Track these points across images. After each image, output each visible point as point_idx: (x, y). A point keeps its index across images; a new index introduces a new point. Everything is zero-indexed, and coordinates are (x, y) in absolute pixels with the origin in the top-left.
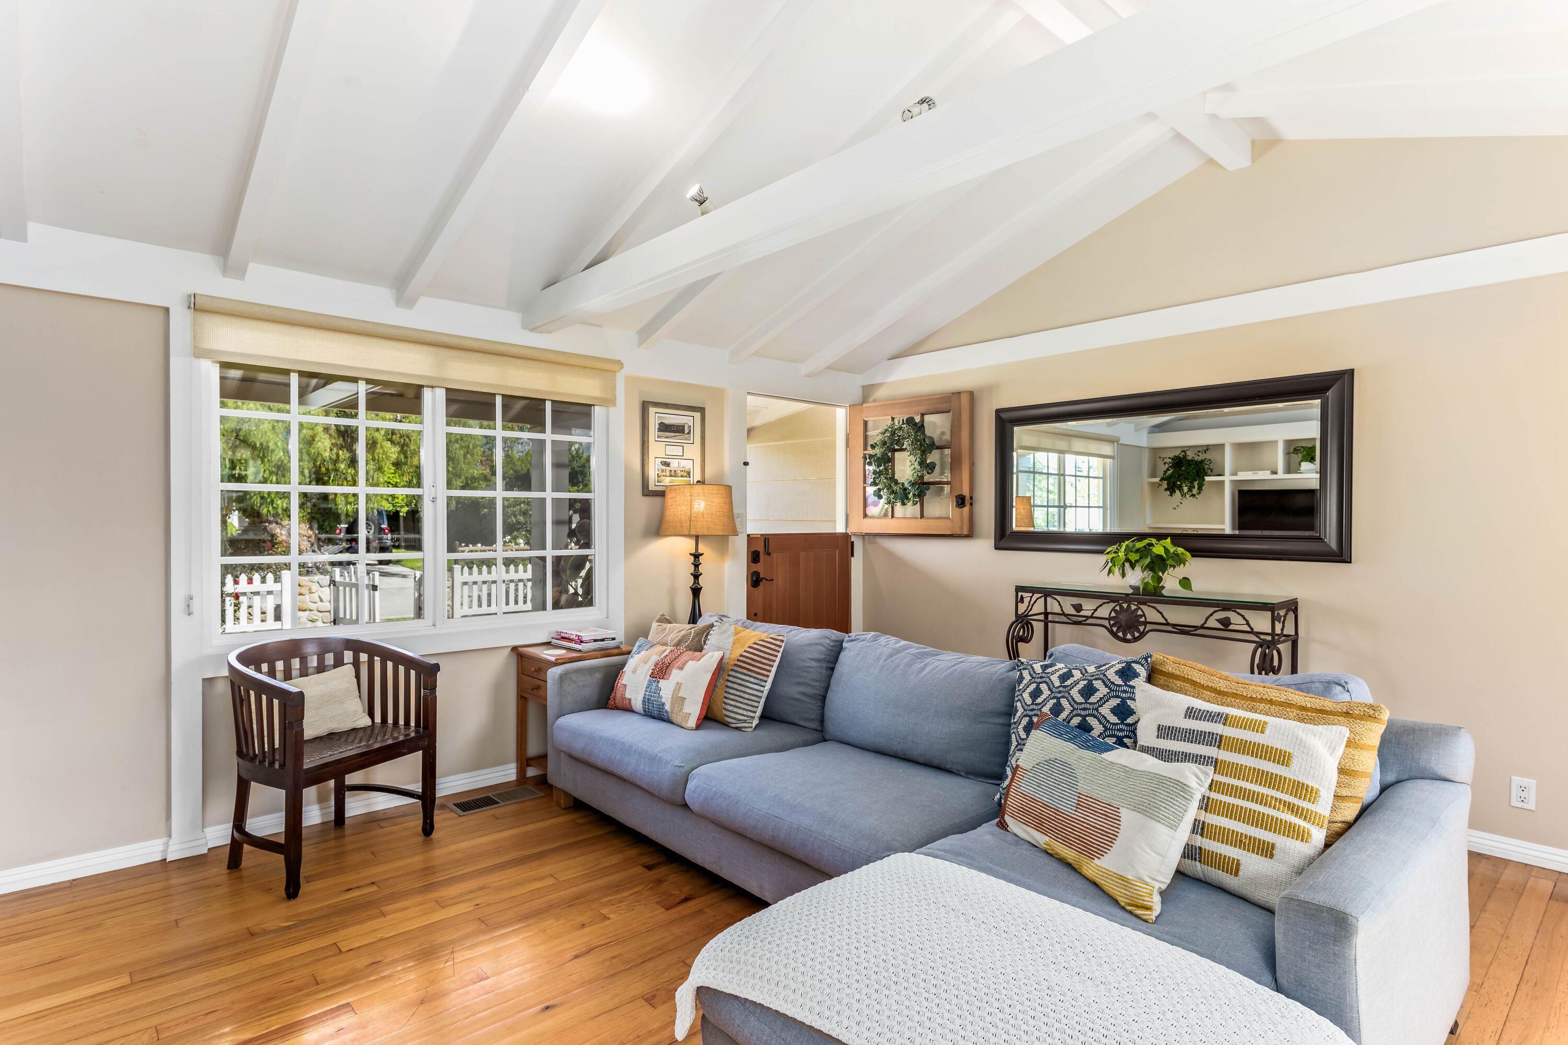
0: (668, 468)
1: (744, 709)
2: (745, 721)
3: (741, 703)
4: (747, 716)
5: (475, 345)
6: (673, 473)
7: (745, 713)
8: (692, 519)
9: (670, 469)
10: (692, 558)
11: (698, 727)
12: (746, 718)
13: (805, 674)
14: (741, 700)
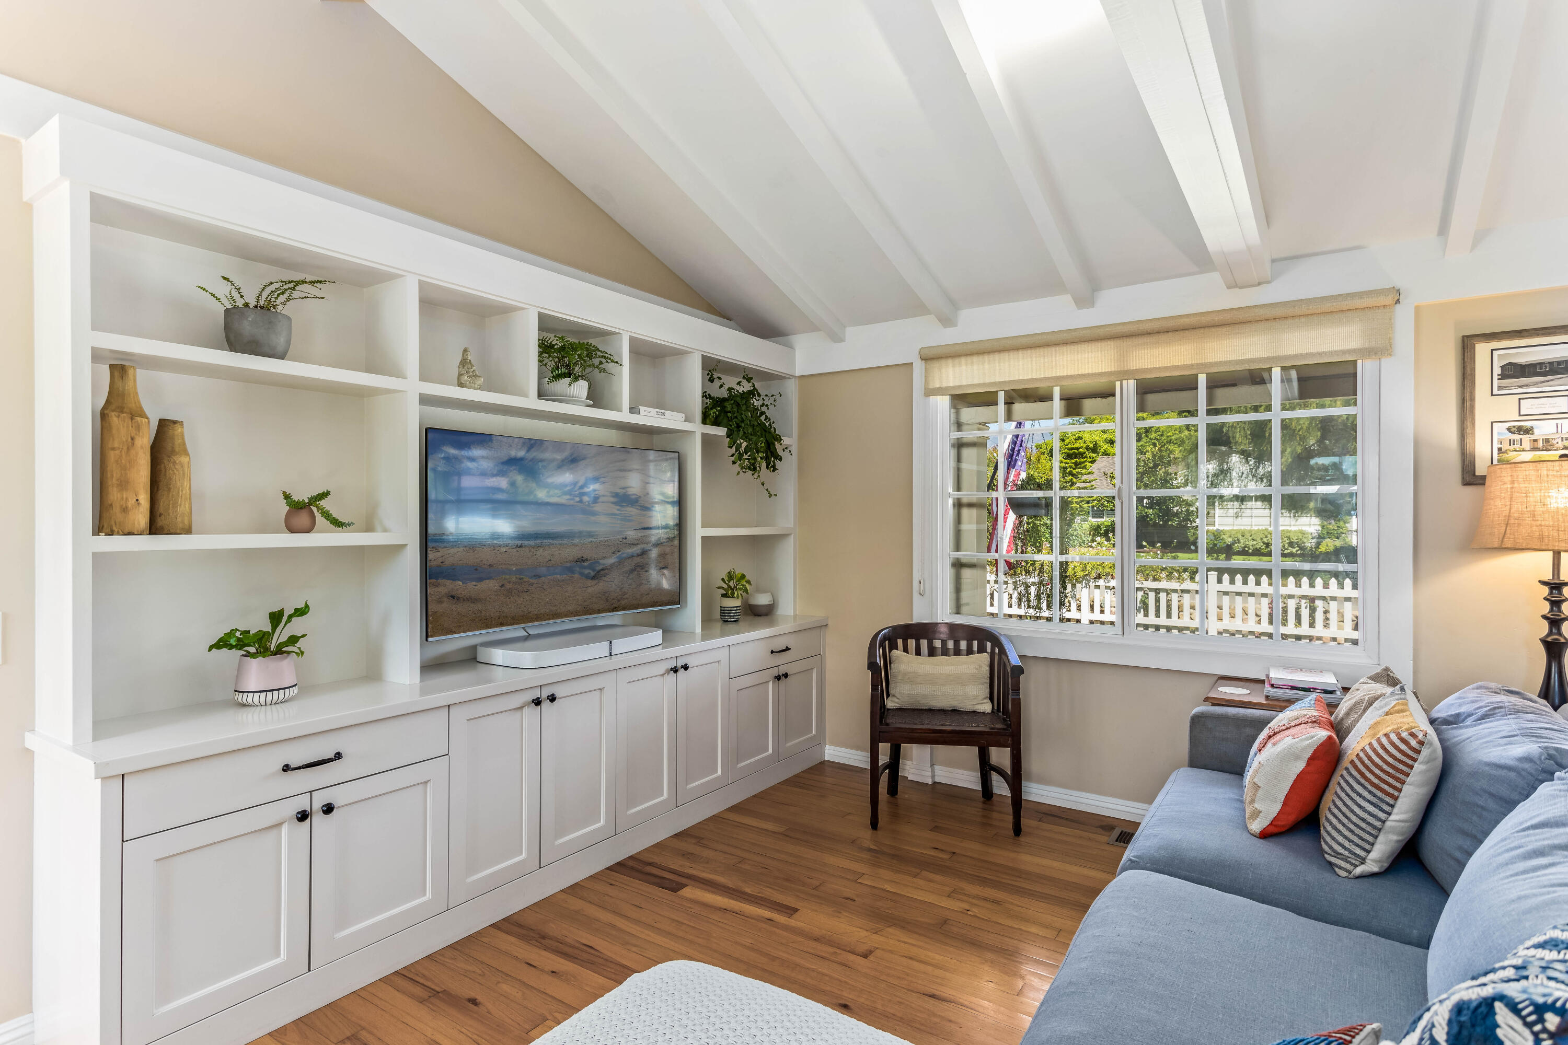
0: (1526, 438)
1: (1346, 837)
2: (1345, 860)
3: (1344, 825)
4: (1350, 851)
5: (1156, 326)
6: (1540, 444)
7: (1347, 844)
8: (1512, 521)
9: (1533, 437)
10: (1546, 590)
11: (1264, 835)
12: (1346, 853)
13: (1475, 818)
14: (1345, 821)
